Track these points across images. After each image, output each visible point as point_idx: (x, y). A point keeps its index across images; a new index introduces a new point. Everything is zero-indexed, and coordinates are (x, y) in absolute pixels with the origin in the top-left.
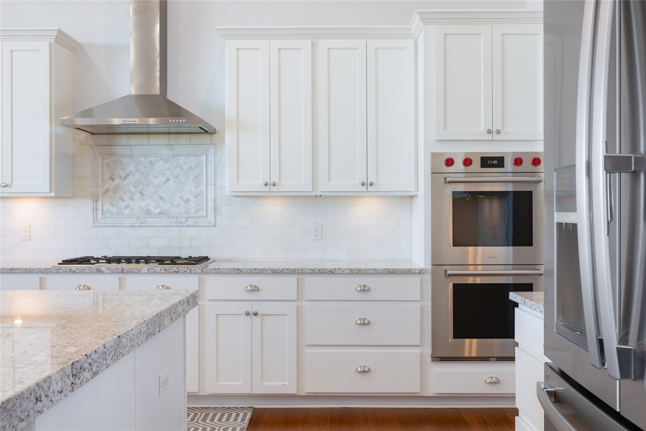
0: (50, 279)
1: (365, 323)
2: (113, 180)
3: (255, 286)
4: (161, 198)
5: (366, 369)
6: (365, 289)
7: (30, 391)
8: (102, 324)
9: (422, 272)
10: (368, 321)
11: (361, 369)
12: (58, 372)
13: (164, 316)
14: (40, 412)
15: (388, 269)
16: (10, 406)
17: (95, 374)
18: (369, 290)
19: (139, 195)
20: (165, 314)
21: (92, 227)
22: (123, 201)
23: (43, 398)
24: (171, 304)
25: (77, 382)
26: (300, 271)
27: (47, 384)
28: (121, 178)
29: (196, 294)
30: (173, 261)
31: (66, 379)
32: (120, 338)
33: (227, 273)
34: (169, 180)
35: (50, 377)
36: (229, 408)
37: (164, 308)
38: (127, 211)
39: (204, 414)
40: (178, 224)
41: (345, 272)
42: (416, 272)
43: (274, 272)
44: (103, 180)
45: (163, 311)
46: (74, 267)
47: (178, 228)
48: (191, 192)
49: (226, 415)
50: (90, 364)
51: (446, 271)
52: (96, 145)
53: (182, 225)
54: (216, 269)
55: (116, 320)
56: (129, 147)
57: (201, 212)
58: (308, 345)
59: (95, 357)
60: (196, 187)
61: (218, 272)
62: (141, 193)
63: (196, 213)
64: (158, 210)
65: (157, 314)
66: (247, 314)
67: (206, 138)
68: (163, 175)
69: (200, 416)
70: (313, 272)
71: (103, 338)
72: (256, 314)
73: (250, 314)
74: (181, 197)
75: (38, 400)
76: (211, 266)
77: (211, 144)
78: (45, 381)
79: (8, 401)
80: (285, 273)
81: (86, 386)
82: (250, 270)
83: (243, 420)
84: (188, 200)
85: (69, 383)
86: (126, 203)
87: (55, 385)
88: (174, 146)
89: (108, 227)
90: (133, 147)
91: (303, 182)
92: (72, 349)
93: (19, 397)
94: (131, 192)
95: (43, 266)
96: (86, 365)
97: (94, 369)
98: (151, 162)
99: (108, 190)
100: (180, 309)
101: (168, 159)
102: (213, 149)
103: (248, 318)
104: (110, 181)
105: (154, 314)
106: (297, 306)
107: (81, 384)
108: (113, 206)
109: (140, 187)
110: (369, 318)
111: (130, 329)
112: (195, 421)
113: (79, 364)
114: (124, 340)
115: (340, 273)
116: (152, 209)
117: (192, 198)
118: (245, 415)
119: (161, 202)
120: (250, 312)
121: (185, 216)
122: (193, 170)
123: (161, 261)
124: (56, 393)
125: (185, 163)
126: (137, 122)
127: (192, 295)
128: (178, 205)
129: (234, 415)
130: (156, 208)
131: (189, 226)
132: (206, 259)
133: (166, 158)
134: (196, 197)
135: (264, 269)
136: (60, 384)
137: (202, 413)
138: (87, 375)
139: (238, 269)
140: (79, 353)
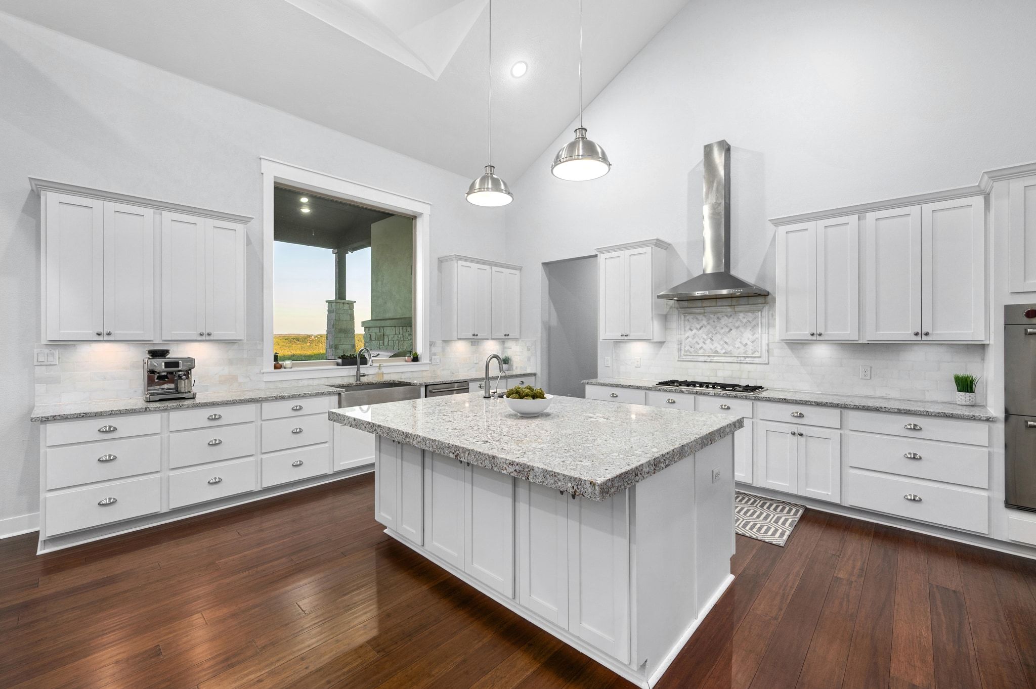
0: (651, 394)
1: (915, 458)
2: (691, 330)
3: (800, 414)
4: (726, 343)
5: (917, 498)
6: (915, 428)
7: (633, 470)
8: (674, 435)
9: (991, 419)
10: (920, 457)
11: (911, 497)
12: (647, 462)
13: (715, 434)
14: (638, 481)
15: (945, 413)
16: (623, 476)
17: (667, 466)
18: (920, 429)
19: (709, 340)
20: (716, 433)
21: (678, 361)
22: (699, 344)
23: (639, 474)
24: (721, 426)
25: (657, 469)
26: (843, 406)
27: (641, 468)
28: (697, 329)
29: (742, 420)
30: (734, 387)
31: (651, 466)
32: (683, 447)
33: (775, 401)
34: (731, 330)
35: (642, 464)
36: (783, 502)
37: (715, 429)
38: (701, 351)
39: (762, 502)
40: (739, 361)
41: (892, 411)
42: (982, 419)
43: (818, 404)
44: (685, 330)
45: (714, 431)
46: (666, 387)
47: (739, 364)
48: (748, 339)
49: (781, 507)
50: (664, 460)
51: (1026, 422)
52: (680, 308)
53: (742, 362)
54: (766, 398)
55: (683, 434)
56: (703, 308)
57: (756, 353)
58: (851, 467)
59: (668, 456)
60: (753, 335)
61: (768, 400)
62: (711, 339)
63: (753, 353)
64: (724, 351)
65: (710, 433)
66: (794, 434)
67: (760, 300)
68: (727, 326)
69: (759, 503)
70: (856, 408)
71: (672, 445)
72: (801, 435)
73: (796, 434)
74: (740, 342)
75: (636, 475)
76: (764, 394)
77: (765, 303)
78: (640, 466)
79: (622, 473)
80: (828, 406)
81: (662, 471)
82: (796, 401)
83: (795, 514)
84: (746, 344)
85: (653, 469)
86: (700, 346)
87: (645, 469)
88: (736, 307)
89: (688, 361)
90: (705, 308)
91: (848, 332)
92: (655, 450)
93: (627, 473)
94: (703, 339)
95: (647, 385)
96: (662, 460)
97: (667, 463)
98: (718, 318)
99: (688, 337)
100: (728, 430)
101: (731, 315)
102: (767, 307)
103: (795, 438)
104: (690, 331)
105: (707, 433)
106: (841, 434)
107: (659, 470)
108: (691, 347)
109: (710, 335)
110: (919, 454)
111: (690, 441)
112: (755, 505)
113: (658, 460)
114: (686, 448)
115: (886, 412)
116: (719, 350)
117: (749, 343)
118: (797, 511)
119: (725, 346)
120: (796, 432)
121: (744, 355)
122: (750, 323)
123: (724, 387)
124: (646, 473)
125: (744, 318)
126: (707, 294)
127: (738, 420)
128: (739, 348)
129: (787, 508)
130: (722, 349)
131: (747, 363)
132: (760, 387)
133: (729, 315)
134: (753, 342)
135: (809, 401)
136: (648, 469)
137: (761, 501)
138: (663, 465)
139: (785, 399)
140: (659, 453)
